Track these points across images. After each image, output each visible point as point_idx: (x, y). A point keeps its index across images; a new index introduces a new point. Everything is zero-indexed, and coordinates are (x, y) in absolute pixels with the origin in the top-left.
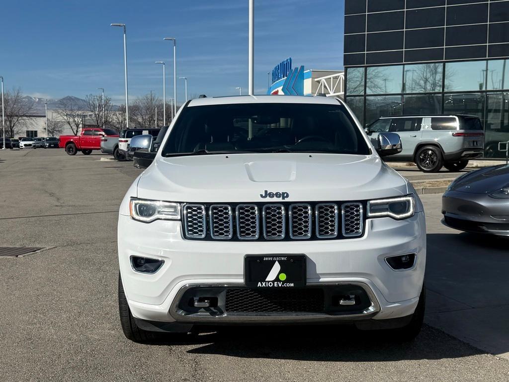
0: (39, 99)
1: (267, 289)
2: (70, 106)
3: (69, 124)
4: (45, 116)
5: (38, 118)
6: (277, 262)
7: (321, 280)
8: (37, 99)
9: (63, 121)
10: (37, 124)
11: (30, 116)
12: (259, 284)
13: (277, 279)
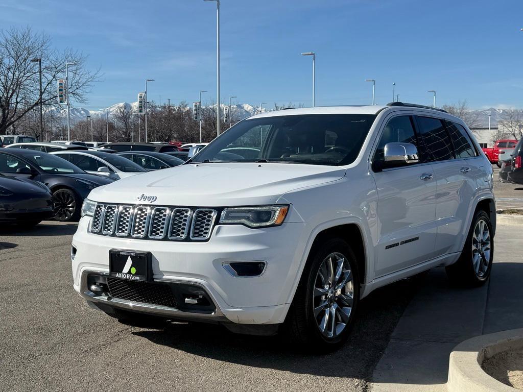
0: (503, 110)
1: (122, 280)
2: (517, 117)
3: (514, 136)
4: (497, 128)
5: (481, 131)
6: (129, 257)
7: (164, 277)
8: (501, 111)
9: (508, 132)
10: (481, 137)
11: (474, 129)
12: (117, 275)
13: (129, 272)
